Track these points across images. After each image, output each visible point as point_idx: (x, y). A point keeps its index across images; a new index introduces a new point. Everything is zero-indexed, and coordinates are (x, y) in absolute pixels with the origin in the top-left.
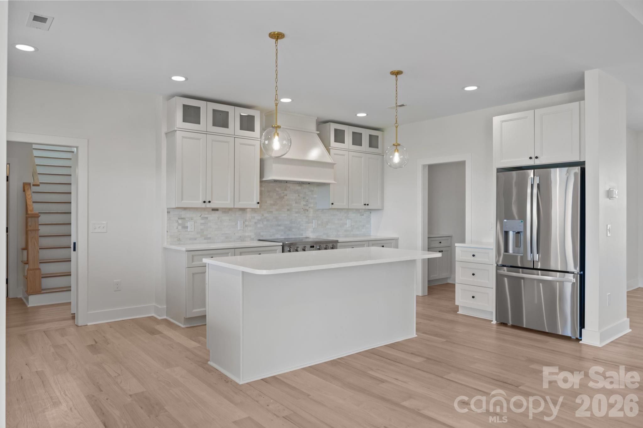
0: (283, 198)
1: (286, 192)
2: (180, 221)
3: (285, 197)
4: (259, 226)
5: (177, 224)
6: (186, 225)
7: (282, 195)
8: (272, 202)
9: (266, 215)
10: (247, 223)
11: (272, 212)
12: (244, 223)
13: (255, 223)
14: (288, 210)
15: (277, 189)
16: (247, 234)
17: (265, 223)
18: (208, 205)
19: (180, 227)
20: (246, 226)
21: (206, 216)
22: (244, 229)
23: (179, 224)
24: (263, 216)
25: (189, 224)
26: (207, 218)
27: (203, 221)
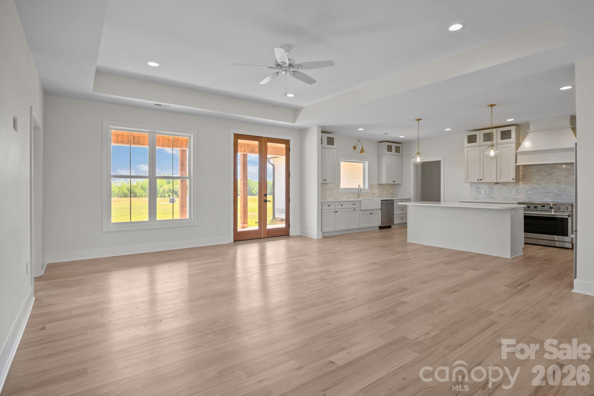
0: (552, 174)
1: (554, 171)
2: (477, 189)
3: (553, 174)
4: (529, 192)
5: (475, 191)
6: (480, 191)
7: (551, 173)
8: (541, 178)
9: (535, 186)
10: (519, 191)
11: (541, 184)
12: (517, 190)
13: (526, 191)
14: (557, 183)
15: (545, 169)
16: (519, 197)
17: (535, 191)
18: (481, 181)
19: (477, 192)
20: (519, 192)
21: (491, 187)
22: (517, 194)
23: (476, 191)
24: (533, 186)
25: (482, 191)
26: (492, 188)
27: (490, 189)
